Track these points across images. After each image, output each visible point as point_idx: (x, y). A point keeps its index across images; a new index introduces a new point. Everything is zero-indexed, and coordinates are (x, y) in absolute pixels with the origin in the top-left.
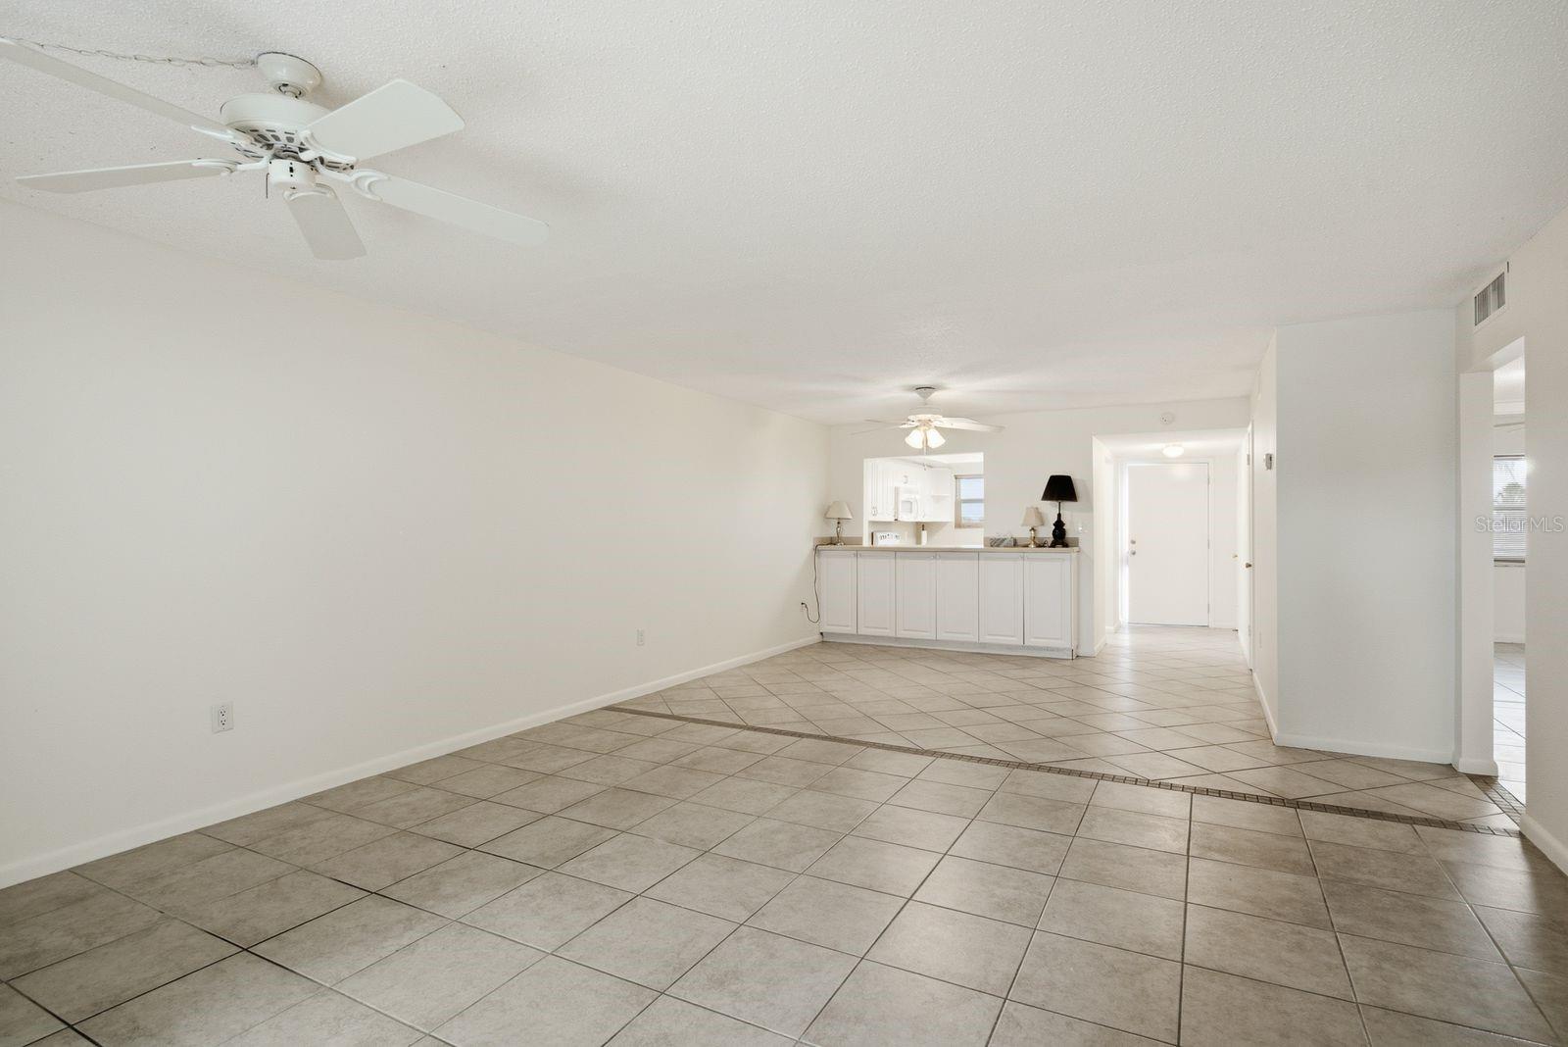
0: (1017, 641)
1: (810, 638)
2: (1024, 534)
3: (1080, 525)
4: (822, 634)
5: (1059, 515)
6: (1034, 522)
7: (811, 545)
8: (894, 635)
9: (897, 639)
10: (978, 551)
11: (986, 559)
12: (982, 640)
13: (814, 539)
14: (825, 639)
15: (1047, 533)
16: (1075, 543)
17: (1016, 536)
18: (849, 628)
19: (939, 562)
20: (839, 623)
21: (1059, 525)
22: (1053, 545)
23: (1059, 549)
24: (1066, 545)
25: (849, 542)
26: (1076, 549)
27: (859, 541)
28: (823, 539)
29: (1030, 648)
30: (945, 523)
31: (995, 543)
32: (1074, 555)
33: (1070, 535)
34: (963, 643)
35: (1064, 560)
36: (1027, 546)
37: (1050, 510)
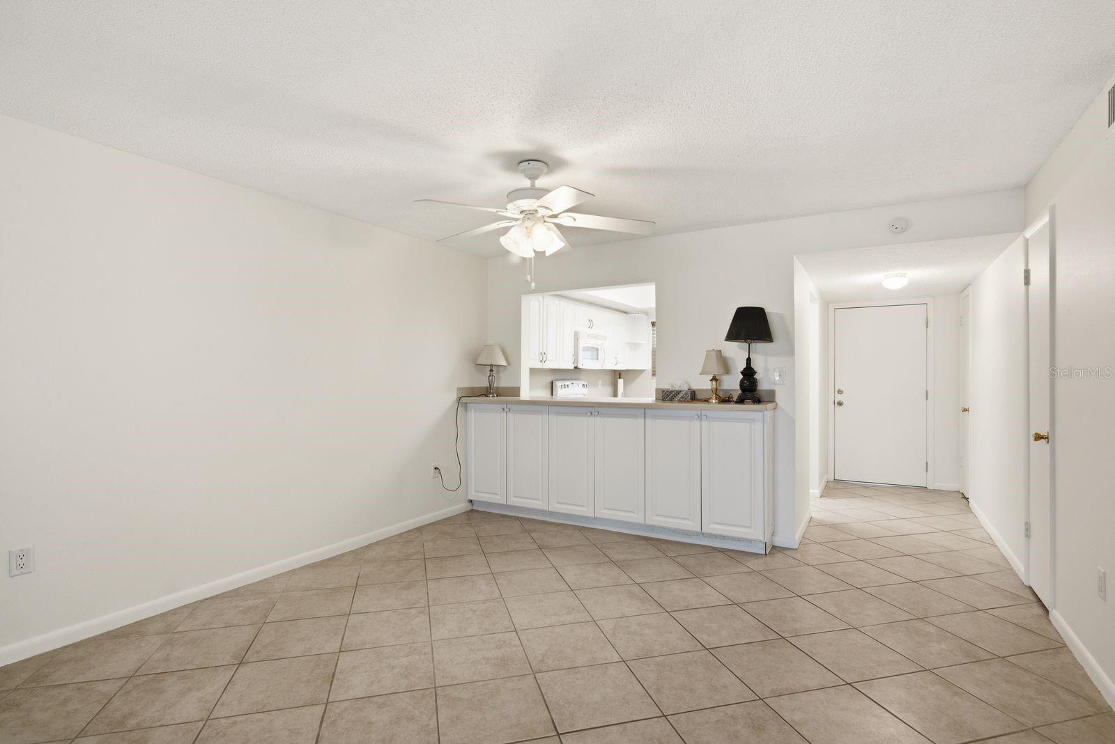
0: (691, 525)
1: (457, 507)
2: (703, 384)
3: (777, 374)
4: (471, 501)
5: (749, 360)
6: (715, 369)
7: (453, 396)
8: (546, 508)
9: (551, 513)
10: (644, 408)
11: (654, 417)
12: (649, 522)
13: (459, 389)
14: (475, 508)
15: (733, 383)
16: (770, 397)
17: (694, 387)
18: (499, 497)
19: (598, 419)
20: (487, 491)
21: (749, 373)
22: (741, 401)
23: (749, 406)
24: (758, 401)
25: (500, 392)
26: (770, 406)
27: (515, 392)
28: (472, 389)
29: (710, 536)
30: (643, 371)
31: (668, 396)
32: (769, 414)
33: (763, 386)
34: (626, 524)
35: (754, 420)
36: (707, 401)
37: (737, 353)
